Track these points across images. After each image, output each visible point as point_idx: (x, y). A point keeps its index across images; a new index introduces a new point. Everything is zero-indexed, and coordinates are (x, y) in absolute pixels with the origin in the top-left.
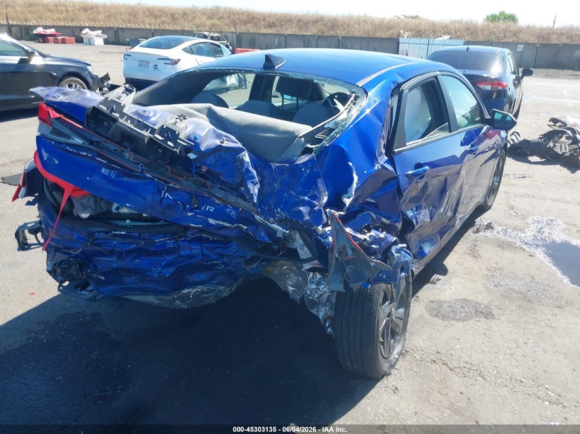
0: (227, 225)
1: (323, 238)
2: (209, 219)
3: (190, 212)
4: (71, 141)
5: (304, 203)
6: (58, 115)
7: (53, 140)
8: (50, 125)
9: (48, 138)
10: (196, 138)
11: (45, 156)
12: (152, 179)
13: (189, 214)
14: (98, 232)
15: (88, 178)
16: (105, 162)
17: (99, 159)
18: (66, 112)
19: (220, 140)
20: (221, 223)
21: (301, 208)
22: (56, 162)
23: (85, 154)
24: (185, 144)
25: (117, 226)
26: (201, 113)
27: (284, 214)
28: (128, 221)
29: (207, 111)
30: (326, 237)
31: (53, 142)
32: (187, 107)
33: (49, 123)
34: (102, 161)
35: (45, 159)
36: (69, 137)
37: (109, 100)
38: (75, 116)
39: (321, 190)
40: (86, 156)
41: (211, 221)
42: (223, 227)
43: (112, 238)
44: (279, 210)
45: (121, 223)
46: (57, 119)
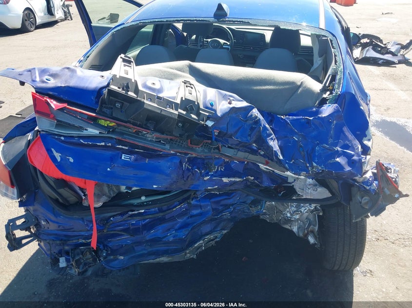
0: (238, 180)
1: (368, 186)
2: (223, 179)
3: (206, 176)
4: (85, 133)
5: (339, 154)
6: (61, 105)
7: (61, 136)
8: (54, 118)
9: (56, 135)
10: (212, 105)
11: (58, 156)
12: (175, 155)
13: (206, 178)
14: (113, 216)
15: (109, 169)
16: (127, 148)
17: (120, 147)
18: (66, 98)
19: (226, 100)
20: (233, 179)
21: (338, 159)
22: (71, 160)
23: (103, 144)
24: (208, 114)
25: (132, 205)
26: (183, 72)
27: (320, 168)
28: (143, 198)
29: (188, 69)
30: (371, 184)
31: (63, 138)
32: (167, 67)
33: (52, 116)
34: (123, 147)
35: (59, 159)
36: (80, 128)
37: (118, 77)
38: (79, 103)
39: (350, 139)
40: (105, 146)
41: (225, 180)
42: (235, 182)
43: (129, 218)
44: (315, 164)
45: (135, 202)
46: (62, 110)
